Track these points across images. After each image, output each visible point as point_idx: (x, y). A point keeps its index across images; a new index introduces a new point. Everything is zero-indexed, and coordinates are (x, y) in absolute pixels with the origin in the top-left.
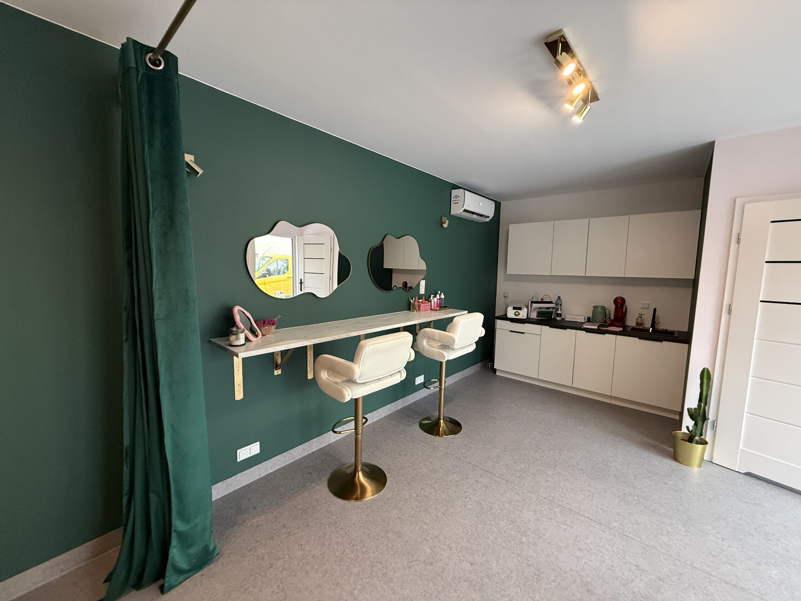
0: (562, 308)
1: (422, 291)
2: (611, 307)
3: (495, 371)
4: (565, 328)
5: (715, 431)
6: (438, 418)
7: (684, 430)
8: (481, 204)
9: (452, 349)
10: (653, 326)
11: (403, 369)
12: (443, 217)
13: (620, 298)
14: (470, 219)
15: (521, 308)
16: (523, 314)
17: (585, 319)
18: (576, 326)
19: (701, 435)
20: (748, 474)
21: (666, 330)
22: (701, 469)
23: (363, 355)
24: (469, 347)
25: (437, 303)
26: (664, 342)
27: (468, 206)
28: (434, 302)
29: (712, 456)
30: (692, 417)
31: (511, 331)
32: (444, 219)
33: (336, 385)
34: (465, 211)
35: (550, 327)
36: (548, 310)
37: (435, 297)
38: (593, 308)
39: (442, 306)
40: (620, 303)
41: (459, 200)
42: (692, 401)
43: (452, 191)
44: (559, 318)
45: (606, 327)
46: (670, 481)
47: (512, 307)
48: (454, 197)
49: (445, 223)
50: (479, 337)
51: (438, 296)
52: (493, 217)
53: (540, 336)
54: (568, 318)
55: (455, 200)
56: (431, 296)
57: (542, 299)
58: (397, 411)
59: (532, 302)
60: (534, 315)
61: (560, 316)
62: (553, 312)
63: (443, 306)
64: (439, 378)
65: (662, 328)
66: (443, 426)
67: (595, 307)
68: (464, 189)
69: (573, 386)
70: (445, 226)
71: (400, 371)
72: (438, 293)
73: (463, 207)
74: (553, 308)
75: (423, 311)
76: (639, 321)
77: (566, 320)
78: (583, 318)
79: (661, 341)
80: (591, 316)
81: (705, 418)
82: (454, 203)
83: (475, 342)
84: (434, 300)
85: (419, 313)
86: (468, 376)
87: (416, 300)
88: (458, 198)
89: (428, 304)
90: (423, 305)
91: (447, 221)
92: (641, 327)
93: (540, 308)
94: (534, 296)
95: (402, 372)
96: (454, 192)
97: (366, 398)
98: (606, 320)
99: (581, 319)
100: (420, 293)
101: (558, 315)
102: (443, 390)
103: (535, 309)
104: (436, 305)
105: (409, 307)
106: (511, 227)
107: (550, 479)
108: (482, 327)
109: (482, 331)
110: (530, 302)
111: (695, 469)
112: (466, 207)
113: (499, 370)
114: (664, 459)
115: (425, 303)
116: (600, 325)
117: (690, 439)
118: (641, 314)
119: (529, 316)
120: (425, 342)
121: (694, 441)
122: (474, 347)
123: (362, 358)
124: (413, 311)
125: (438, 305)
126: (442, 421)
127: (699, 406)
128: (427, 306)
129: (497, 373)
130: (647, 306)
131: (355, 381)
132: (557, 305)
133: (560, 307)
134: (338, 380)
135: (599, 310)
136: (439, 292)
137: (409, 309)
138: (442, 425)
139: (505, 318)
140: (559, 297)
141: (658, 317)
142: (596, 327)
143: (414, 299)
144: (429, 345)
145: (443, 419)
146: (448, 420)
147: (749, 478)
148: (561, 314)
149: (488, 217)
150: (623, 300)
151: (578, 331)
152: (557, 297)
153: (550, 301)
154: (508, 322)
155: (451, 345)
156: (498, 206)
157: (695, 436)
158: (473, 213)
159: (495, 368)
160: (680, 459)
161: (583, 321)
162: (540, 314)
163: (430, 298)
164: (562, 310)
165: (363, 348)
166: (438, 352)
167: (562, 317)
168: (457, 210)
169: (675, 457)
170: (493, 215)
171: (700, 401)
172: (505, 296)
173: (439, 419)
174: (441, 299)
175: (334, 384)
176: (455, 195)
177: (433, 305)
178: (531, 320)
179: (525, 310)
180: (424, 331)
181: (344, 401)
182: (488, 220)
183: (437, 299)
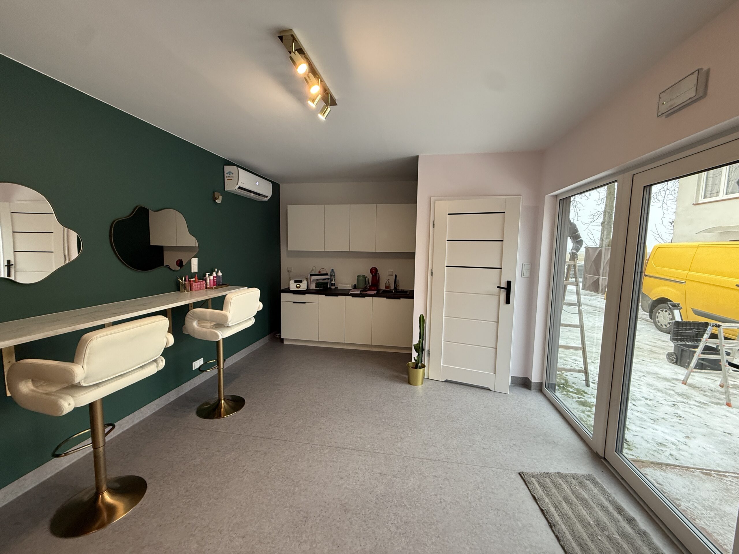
0: (335, 279)
1: (195, 268)
2: (369, 276)
3: (282, 340)
4: (337, 295)
5: (429, 357)
6: (218, 400)
7: (413, 361)
8: (257, 183)
9: (227, 327)
10: (395, 288)
11: (159, 357)
12: (215, 192)
13: (374, 268)
14: (248, 197)
15: (301, 280)
16: (303, 286)
17: (352, 287)
18: (345, 293)
19: (422, 361)
20: (447, 381)
21: (403, 290)
22: (422, 385)
23: (88, 351)
24: (247, 322)
25: (214, 281)
26: (401, 299)
27: (243, 183)
28: (210, 280)
29: (428, 376)
30: (417, 350)
31: (294, 302)
32: (216, 194)
33: (47, 396)
34: (240, 188)
35: (326, 295)
36: (323, 281)
37: (211, 275)
38: (357, 277)
39: (219, 284)
40: (374, 271)
41: (233, 177)
42: (416, 340)
43: (225, 166)
44: (333, 288)
45: (365, 292)
46: (405, 399)
47: (294, 281)
48: (227, 173)
49: (218, 199)
50: (257, 312)
51: (214, 274)
52: (271, 197)
53: (318, 304)
54: (340, 286)
55: (229, 177)
56: (206, 274)
57: (319, 272)
58: (170, 404)
59: (311, 275)
60: (313, 286)
61: (334, 286)
62: (328, 282)
63: (221, 283)
64: (216, 359)
65: (400, 289)
66: (224, 407)
67: (359, 276)
68: (238, 166)
69: (346, 342)
70: (218, 201)
71: (155, 361)
72: (214, 271)
73: (237, 184)
74: (328, 279)
75: (195, 291)
76: (387, 285)
77: (338, 288)
78: (351, 285)
79: (399, 298)
80: (356, 283)
81: (423, 350)
82: (228, 180)
83: (254, 317)
84: (210, 278)
85: (191, 293)
86: (257, 350)
87: (187, 279)
88: (231, 174)
89: (202, 283)
90: (196, 284)
91: (221, 197)
92: (389, 290)
93: (318, 280)
94: (312, 270)
95: (158, 361)
96: (228, 169)
97: (106, 400)
98: (366, 286)
99: (349, 287)
100: (192, 272)
101: (333, 285)
102: (222, 370)
103: (314, 280)
104: (212, 283)
105: (178, 288)
106: (289, 207)
107: (322, 427)
108: (260, 301)
109: (259, 306)
110: (309, 275)
111: (420, 386)
112: (240, 184)
113: (286, 339)
114: (403, 385)
115: (198, 282)
116: (362, 290)
117: (416, 366)
118: (388, 280)
119: (309, 287)
120: (195, 324)
121: (418, 367)
122: (253, 321)
123: (87, 355)
124: (183, 292)
125: (215, 283)
126: (223, 402)
127: (419, 341)
128: (201, 284)
129: (285, 343)
130: (391, 274)
131: (78, 385)
132: (331, 276)
133: (333, 278)
134: (53, 389)
135: (361, 278)
136: (216, 269)
137: (178, 290)
138: (223, 405)
139: (288, 291)
140: (333, 270)
141: (398, 280)
142: (359, 292)
143: (183, 278)
144: (200, 326)
145: (224, 399)
146: (231, 398)
147: (447, 383)
148: (334, 283)
149: (267, 197)
150: (376, 270)
151: (346, 297)
152: (331, 270)
153: (325, 273)
154: (291, 294)
155: (225, 323)
156: (276, 188)
157: (419, 363)
158: (250, 191)
159: (282, 337)
160: (411, 382)
161: (351, 288)
162: (318, 285)
163: (205, 276)
164: (336, 281)
165: (86, 342)
166: (211, 332)
167: (336, 286)
168: (230, 187)
169: (409, 382)
170: (271, 195)
171: (420, 338)
172: (288, 271)
173: (220, 400)
174: (218, 277)
175: (44, 396)
176: (228, 171)
177: (208, 284)
178: (311, 291)
179: (305, 282)
180: (193, 312)
181: (62, 413)
182: (266, 199)
183: (214, 277)
